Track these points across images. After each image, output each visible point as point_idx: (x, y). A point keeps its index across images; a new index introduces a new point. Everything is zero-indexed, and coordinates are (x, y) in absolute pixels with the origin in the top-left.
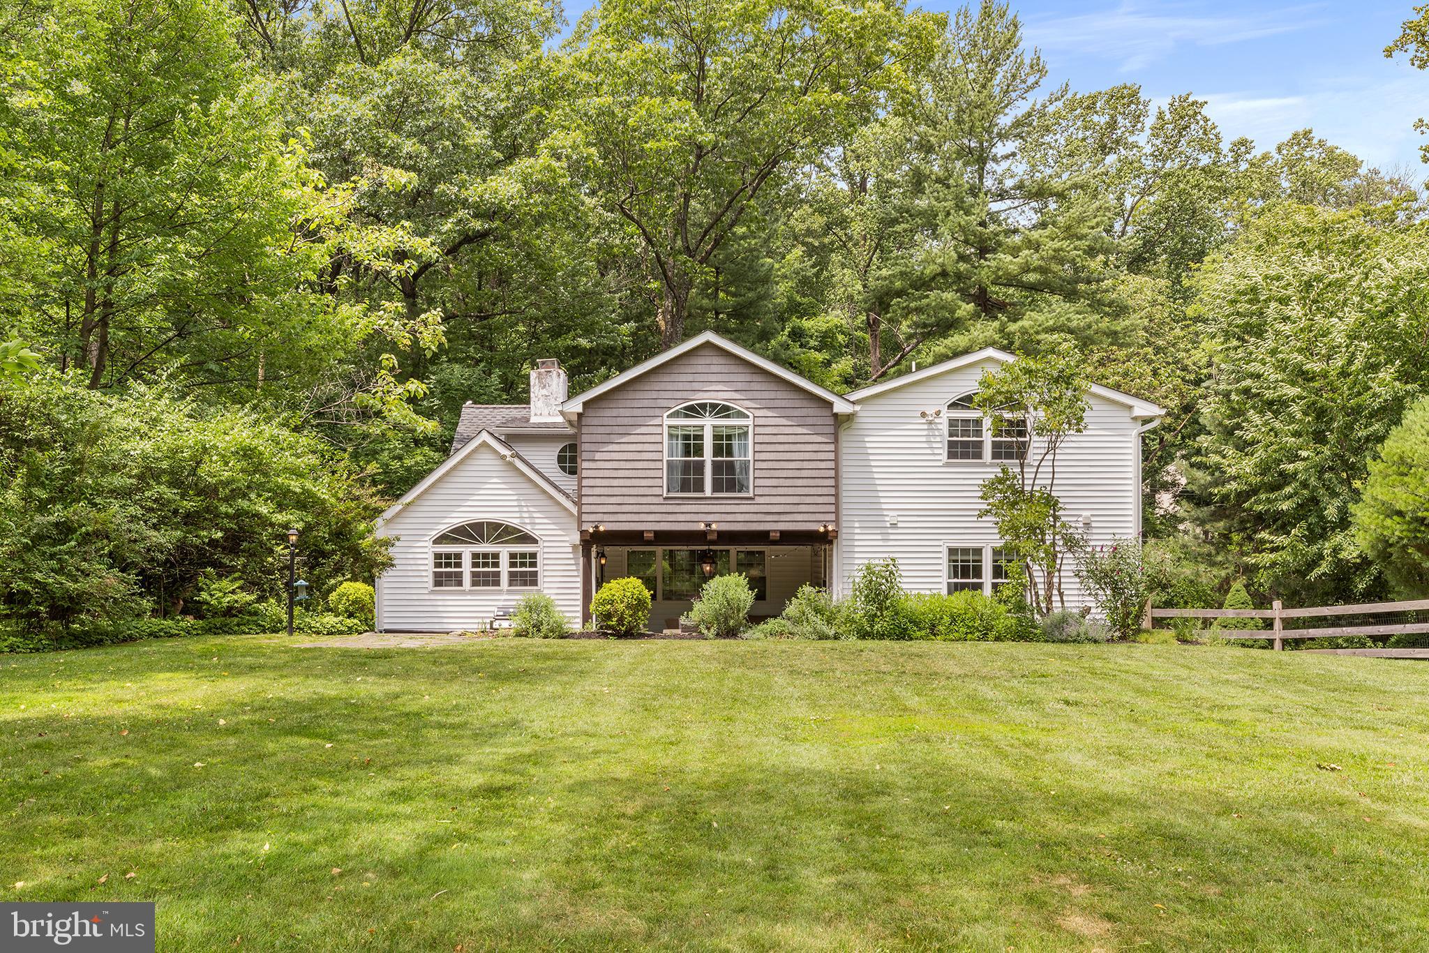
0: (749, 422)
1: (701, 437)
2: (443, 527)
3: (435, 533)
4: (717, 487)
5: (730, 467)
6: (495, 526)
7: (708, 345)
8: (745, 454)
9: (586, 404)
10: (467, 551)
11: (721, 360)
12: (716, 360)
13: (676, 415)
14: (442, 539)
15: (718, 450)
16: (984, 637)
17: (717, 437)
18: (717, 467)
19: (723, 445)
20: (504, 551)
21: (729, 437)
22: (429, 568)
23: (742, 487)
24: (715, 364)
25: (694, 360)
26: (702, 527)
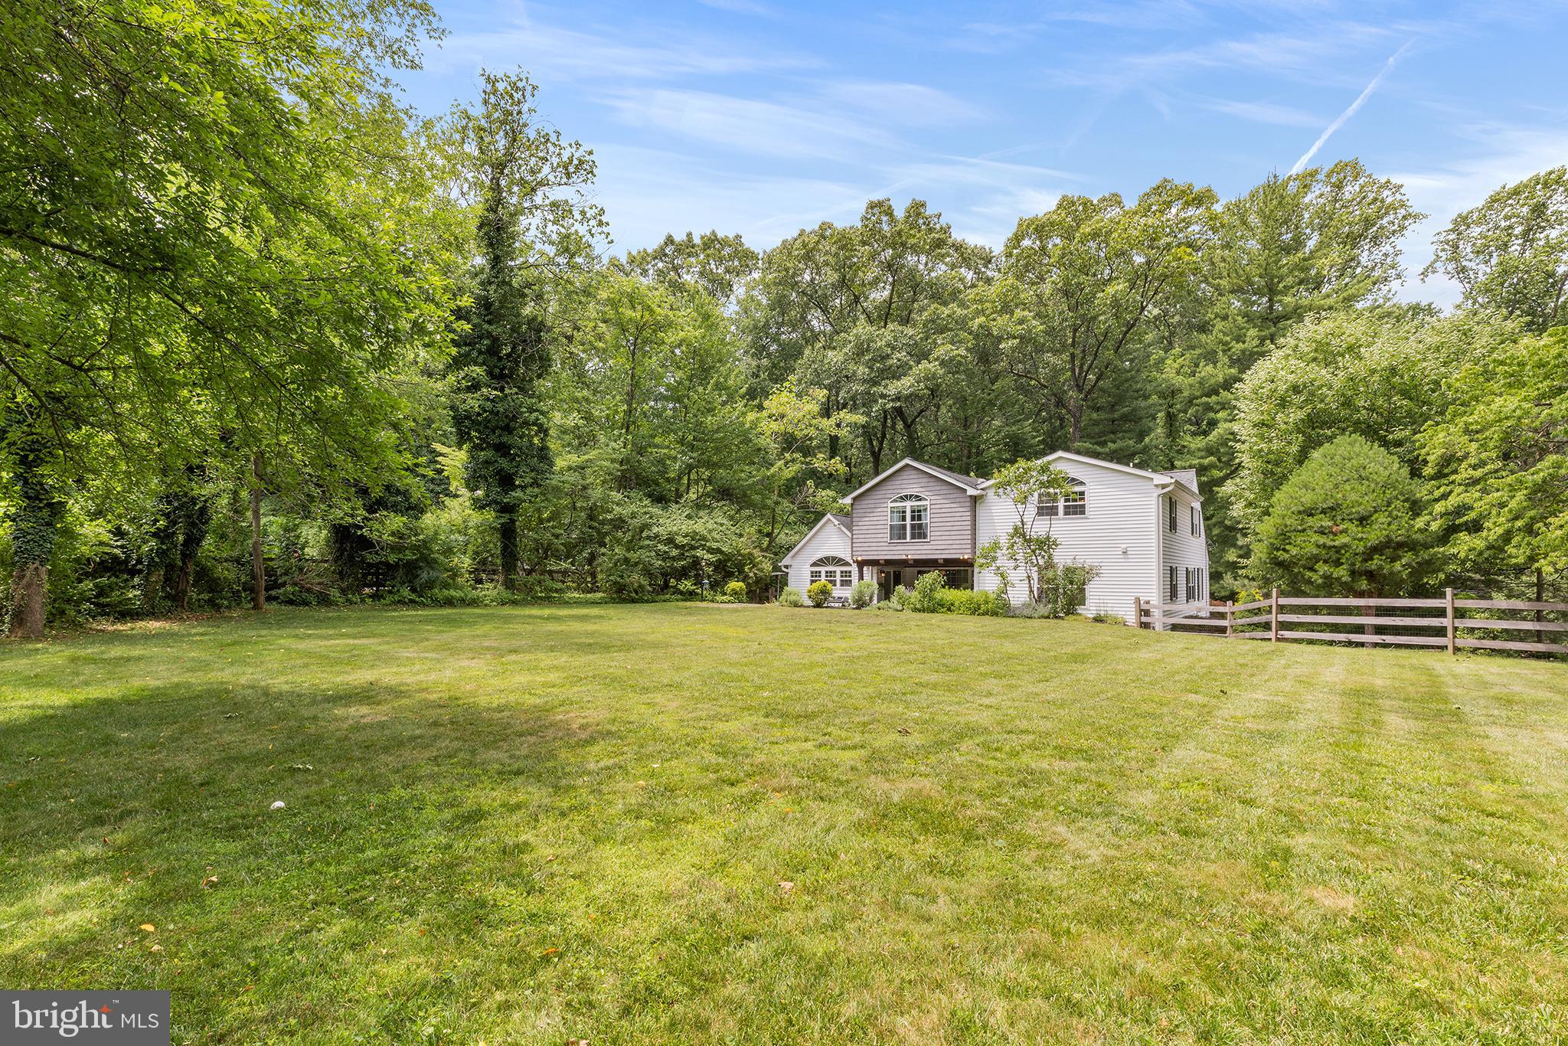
0: (927, 503)
1: (904, 512)
2: (814, 559)
3: (811, 562)
4: (913, 537)
5: (920, 526)
6: (834, 558)
7: (907, 465)
8: (926, 520)
9: (854, 499)
10: (823, 570)
11: (915, 472)
12: (913, 472)
13: (895, 501)
14: (814, 564)
15: (913, 518)
16: (973, 613)
17: (913, 512)
18: (913, 527)
19: (917, 514)
20: (838, 569)
21: (919, 511)
22: (809, 578)
23: (925, 537)
24: (913, 474)
25: (902, 473)
26: (904, 557)
